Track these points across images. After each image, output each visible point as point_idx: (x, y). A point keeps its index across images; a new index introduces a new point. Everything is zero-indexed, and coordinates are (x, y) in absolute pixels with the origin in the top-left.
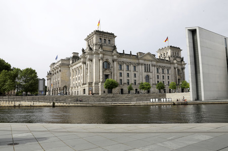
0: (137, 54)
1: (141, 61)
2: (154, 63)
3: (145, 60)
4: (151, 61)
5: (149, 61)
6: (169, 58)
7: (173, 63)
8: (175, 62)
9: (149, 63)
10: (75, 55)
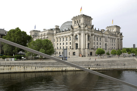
0: (102, 30)
1: (104, 35)
2: (109, 36)
3: (106, 34)
4: (108, 35)
5: (107, 35)
6: (115, 33)
7: (118, 36)
8: (118, 35)
9: (107, 36)
10: (57, 27)
